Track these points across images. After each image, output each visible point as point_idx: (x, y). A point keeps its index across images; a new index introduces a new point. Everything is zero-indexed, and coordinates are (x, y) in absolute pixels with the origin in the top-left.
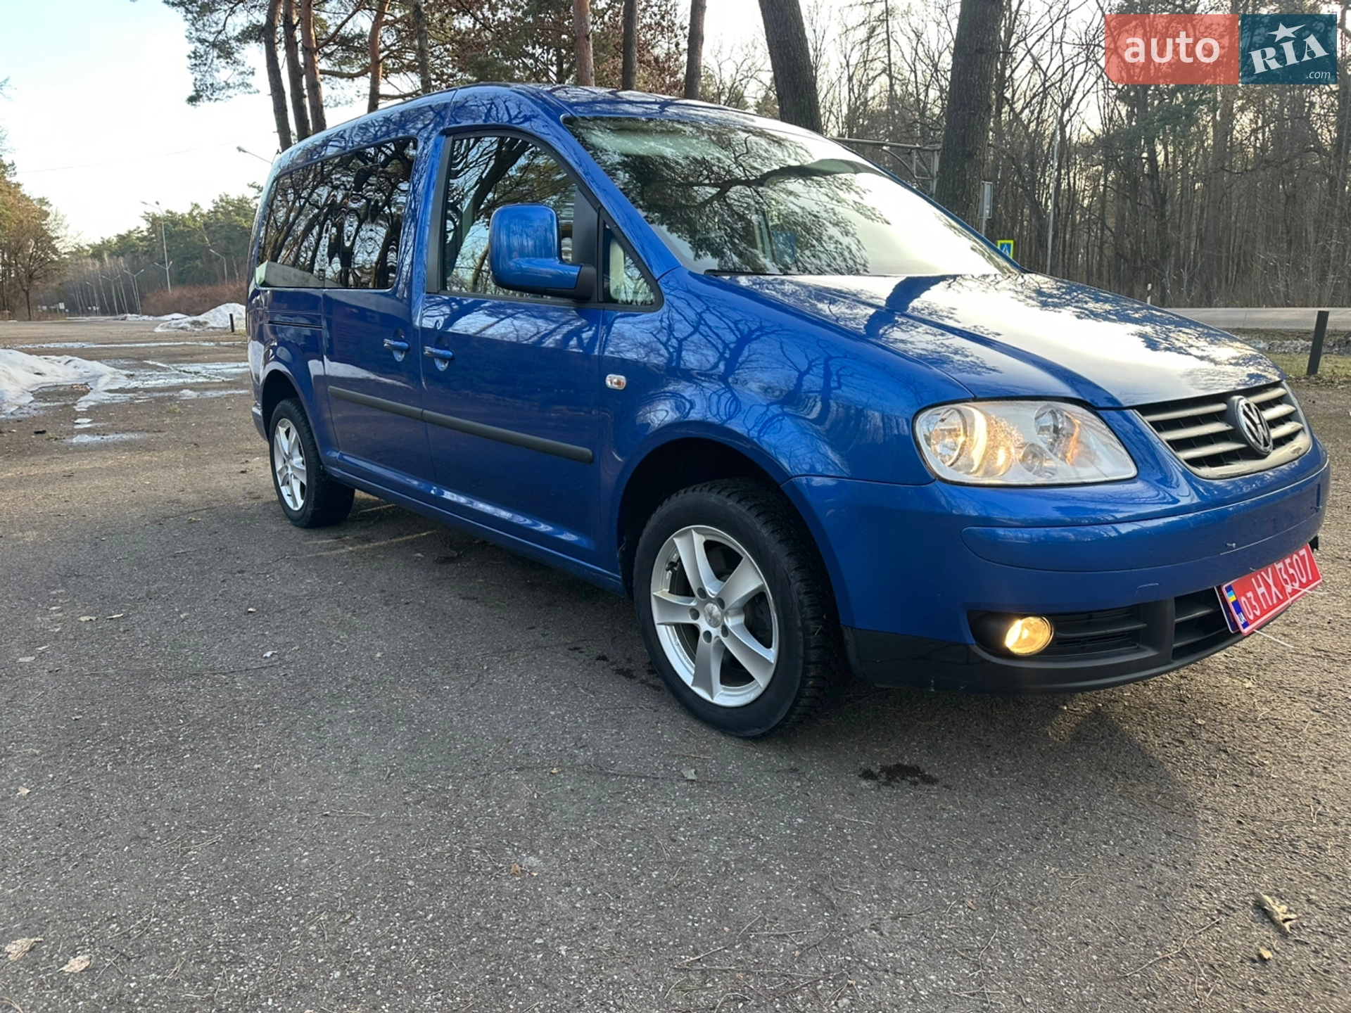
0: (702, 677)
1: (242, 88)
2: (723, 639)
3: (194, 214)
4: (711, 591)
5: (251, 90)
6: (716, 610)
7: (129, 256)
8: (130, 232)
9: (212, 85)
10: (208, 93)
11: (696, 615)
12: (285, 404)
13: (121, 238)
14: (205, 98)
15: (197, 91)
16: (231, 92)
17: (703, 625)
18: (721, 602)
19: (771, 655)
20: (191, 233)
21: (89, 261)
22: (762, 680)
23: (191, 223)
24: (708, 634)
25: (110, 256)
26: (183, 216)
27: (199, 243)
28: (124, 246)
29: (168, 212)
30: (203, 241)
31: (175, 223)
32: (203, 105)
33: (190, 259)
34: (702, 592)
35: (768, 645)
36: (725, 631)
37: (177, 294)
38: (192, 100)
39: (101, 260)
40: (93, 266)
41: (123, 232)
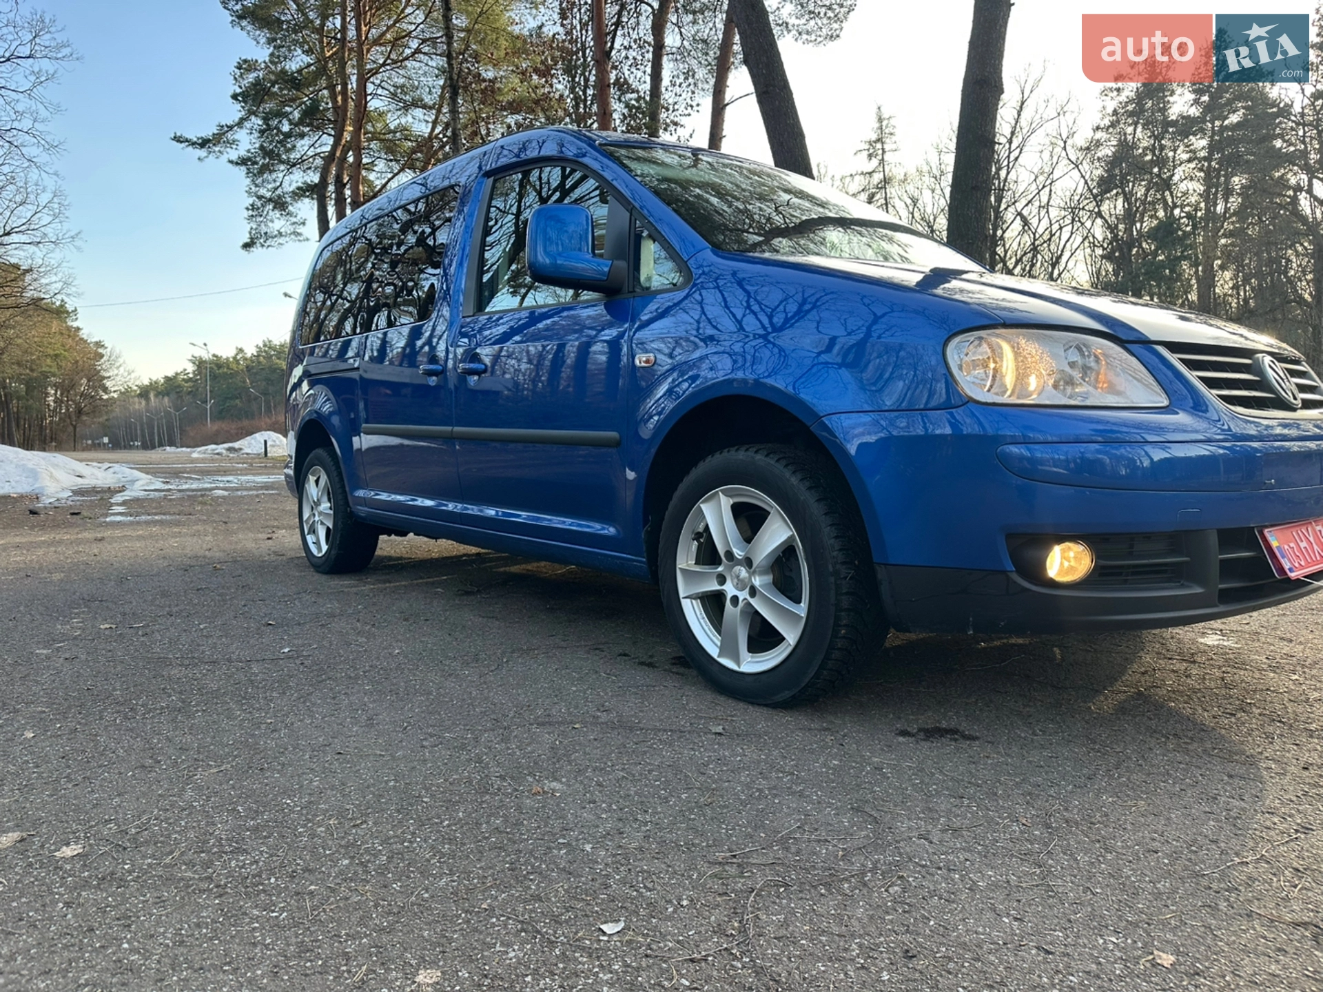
0: (729, 648)
1: (293, 236)
2: (752, 601)
3: (238, 357)
4: (738, 553)
5: (301, 238)
6: (743, 572)
7: (173, 396)
8: (177, 374)
9: (266, 233)
10: (262, 241)
11: (722, 579)
12: (320, 452)
13: (167, 379)
14: (258, 245)
15: (252, 238)
16: (281, 240)
17: (730, 589)
18: (748, 562)
19: (802, 609)
20: (234, 375)
21: (136, 399)
22: (791, 636)
23: (234, 366)
24: (735, 600)
25: (156, 396)
26: (227, 359)
27: (240, 384)
28: (171, 386)
29: (214, 355)
30: (245, 382)
31: (219, 366)
32: (257, 251)
33: (231, 398)
34: (730, 555)
35: (798, 601)
36: (753, 592)
37: (215, 427)
38: (247, 246)
39: (147, 399)
40: (139, 405)
41: (170, 374)
